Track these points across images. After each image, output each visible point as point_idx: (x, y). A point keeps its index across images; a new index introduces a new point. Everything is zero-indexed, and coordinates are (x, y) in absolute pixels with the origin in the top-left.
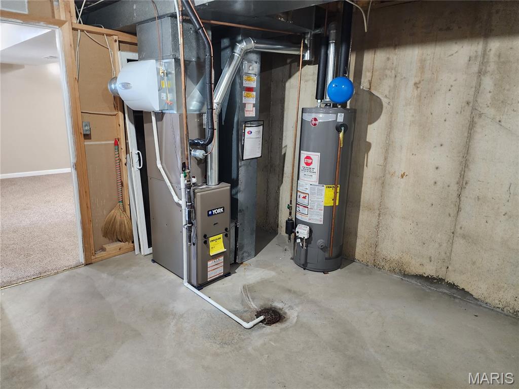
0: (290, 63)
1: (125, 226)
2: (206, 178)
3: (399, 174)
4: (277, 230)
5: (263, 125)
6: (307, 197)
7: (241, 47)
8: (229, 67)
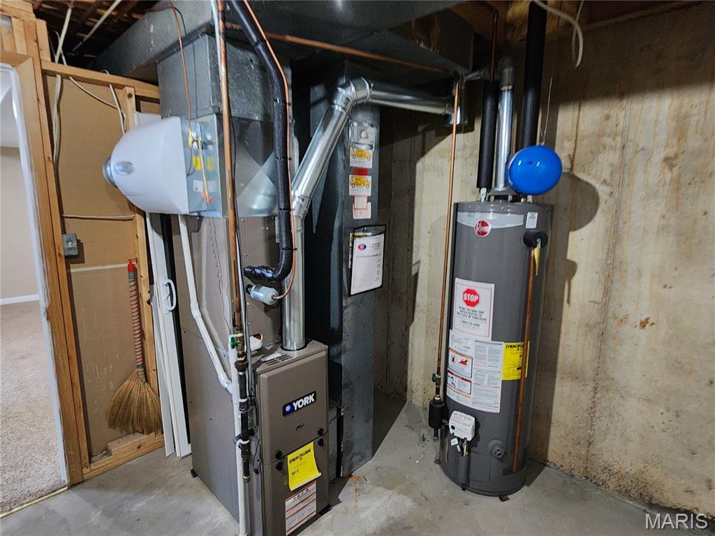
0: (424, 132)
1: (148, 409)
2: (281, 334)
3: (636, 318)
4: (405, 396)
5: (385, 232)
6: (469, 363)
7: (347, 93)
8: (324, 130)
